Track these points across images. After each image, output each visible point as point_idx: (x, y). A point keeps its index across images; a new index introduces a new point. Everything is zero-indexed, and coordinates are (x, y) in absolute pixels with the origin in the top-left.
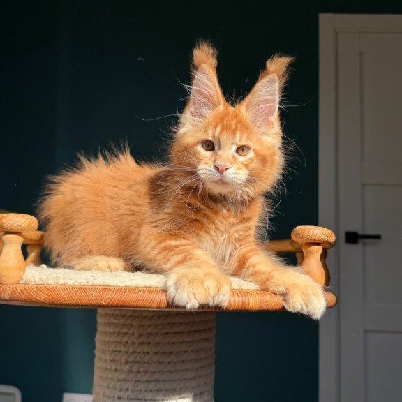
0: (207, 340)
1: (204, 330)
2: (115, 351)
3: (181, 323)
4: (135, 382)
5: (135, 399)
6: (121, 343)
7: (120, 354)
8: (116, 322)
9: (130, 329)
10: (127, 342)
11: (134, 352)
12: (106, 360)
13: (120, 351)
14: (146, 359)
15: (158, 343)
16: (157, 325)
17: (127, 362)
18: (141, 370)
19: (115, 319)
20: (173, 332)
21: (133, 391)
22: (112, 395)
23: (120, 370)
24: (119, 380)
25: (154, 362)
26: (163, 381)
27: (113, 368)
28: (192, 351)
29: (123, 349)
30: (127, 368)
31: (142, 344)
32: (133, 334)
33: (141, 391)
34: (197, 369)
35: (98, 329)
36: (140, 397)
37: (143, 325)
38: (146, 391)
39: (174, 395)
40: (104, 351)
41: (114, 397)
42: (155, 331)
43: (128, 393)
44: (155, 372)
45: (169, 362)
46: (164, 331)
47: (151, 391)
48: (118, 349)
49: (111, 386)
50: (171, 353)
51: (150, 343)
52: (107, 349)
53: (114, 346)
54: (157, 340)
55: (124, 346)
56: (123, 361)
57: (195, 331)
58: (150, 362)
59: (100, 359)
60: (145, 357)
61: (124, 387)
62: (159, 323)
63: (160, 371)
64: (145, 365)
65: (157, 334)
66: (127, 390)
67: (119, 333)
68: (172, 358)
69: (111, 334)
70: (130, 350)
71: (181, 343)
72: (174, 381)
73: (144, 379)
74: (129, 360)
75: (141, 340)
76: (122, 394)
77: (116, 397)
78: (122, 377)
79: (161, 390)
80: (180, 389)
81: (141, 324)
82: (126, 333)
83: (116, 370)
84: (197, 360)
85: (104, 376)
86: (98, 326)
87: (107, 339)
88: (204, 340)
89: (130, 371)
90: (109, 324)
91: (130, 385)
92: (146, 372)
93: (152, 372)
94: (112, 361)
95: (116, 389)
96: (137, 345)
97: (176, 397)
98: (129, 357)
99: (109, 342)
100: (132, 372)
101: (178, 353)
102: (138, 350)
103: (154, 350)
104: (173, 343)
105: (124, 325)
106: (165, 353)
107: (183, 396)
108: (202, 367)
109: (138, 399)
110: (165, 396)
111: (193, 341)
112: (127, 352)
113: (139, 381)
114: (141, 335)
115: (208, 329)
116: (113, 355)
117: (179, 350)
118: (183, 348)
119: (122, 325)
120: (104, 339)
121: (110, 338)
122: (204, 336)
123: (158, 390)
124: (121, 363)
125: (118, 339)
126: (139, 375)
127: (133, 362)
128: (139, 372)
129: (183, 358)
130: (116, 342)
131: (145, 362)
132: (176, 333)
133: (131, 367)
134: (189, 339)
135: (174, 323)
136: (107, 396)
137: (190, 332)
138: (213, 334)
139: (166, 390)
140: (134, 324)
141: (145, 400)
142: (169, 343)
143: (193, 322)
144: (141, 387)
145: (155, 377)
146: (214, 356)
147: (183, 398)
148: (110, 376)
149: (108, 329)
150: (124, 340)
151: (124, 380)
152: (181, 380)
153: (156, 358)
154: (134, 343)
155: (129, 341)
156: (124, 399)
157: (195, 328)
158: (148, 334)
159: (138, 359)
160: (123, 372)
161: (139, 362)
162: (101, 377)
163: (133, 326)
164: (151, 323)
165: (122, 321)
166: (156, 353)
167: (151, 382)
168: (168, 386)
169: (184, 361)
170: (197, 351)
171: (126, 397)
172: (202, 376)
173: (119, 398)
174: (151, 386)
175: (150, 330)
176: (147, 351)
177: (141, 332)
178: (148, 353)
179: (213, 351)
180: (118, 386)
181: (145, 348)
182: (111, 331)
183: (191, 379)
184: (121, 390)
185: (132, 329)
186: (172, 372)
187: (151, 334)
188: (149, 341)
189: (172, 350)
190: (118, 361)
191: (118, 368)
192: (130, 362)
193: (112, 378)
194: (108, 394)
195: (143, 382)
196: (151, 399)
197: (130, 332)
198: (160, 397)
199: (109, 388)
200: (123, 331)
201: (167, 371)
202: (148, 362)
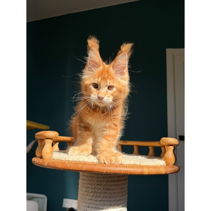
0: (124, 184)
1: (123, 180)
3: (114, 177)
4: (95, 200)
5: (95, 208)
6: (89, 184)
7: (89, 188)
8: (87, 175)
9: (93, 179)
10: (92, 184)
11: (95, 188)
12: (83, 191)
14: (100, 191)
15: (105, 185)
16: (104, 177)
17: (92, 192)
18: (98, 196)
19: (87, 174)
20: (111, 181)
21: (94, 204)
22: (85, 206)
23: (89, 195)
24: (88, 200)
25: (103, 193)
26: (106, 201)
27: (86, 194)
28: (118, 189)
29: (90, 187)
30: (92, 194)
31: (98, 185)
32: (94, 180)
33: (97, 204)
34: (120, 196)
35: (80, 177)
36: (97, 207)
37: (99, 177)
38: (100, 205)
39: (111, 207)
40: (82, 187)
41: (86, 206)
42: (103, 180)
43: (92, 205)
44: (103, 197)
45: (109, 193)
46: (107, 180)
47: (101, 205)
48: (88, 186)
49: (85, 202)
50: (110, 189)
51: (101, 185)
52: (84, 186)
53: (86, 185)
54: (104, 184)
55: (91, 185)
56: (90, 192)
57: (120, 180)
59: (81, 190)
60: (99, 190)
61: (91, 202)
62: (105, 176)
63: (105, 197)
64: (99, 194)
65: (104, 181)
66: (92, 204)
67: (89, 180)
68: (110, 191)
69: (86, 180)
70: (93, 187)
71: (114, 185)
72: (111, 201)
73: (99, 200)
74: (93, 191)
75: (98, 183)
76: (89, 205)
77: (87, 206)
78: (90, 198)
79: (106, 205)
80: (114, 204)
81: (98, 176)
82: (92, 180)
84: (120, 192)
85: (82, 197)
86: (80, 176)
87: (84, 182)
88: (123, 184)
90: (84, 176)
91: (93, 202)
92: (99, 197)
93: (102, 197)
94: (86, 191)
95: (87, 203)
96: (96, 185)
97: (112, 208)
98: (93, 190)
99: (84, 183)
100: (94, 196)
101: (113, 189)
102: (96, 187)
103: (103, 188)
104: (111, 185)
105: (91, 177)
106: (107, 189)
107: (114, 207)
108: (122, 195)
109: (96, 208)
110: (107, 207)
111: (119, 184)
112: (92, 188)
113: (96, 200)
114: (97, 181)
115: (125, 179)
116: (86, 189)
117: (113, 188)
118: (115, 187)
119: (90, 176)
120: (82, 182)
121: (85, 182)
122: (124, 182)
123: (104, 205)
124: (89, 192)
125: (88, 182)
126: (97, 198)
129: (115, 192)
130: (87, 183)
132: (112, 181)
133: (94, 194)
134: (117, 184)
135: (111, 177)
137: (117, 180)
138: (127, 182)
139: (108, 205)
140: (95, 176)
141: (99, 208)
142: (109, 185)
143: (119, 176)
144: (98, 203)
145: (103, 199)
146: (127, 190)
147: (115, 208)
148: (85, 197)
149: (84, 178)
150: (91, 183)
151: (90, 199)
152: (114, 201)
153: (103, 191)
154: (95, 184)
157: (120, 179)
158: (101, 181)
159: (96, 191)
160: (90, 196)
161: (97, 192)
162: (81, 197)
163: (94, 177)
164: (101, 176)
165: (90, 175)
166: (104, 189)
167: (101, 201)
168: (108, 203)
169: (115, 193)
170: (120, 188)
171: (91, 207)
172: (123, 199)
174: (102, 203)
175: (101, 179)
176: (100, 188)
177: (98, 180)
179: (127, 188)
180: (88, 202)
181: (99, 187)
182: (86, 178)
183: (118, 200)
184: (89, 204)
185: (94, 178)
186: (110, 197)
187: (102, 181)
188: (101, 183)
189: (110, 188)
190: (88, 191)
191: (88, 194)
192: (93, 192)
193: (86, 198)
194: (84, 205)
195: (98, 201)
196: (101, 208)
197: (93, 180)
198: (105, 208)
199: (84, 202)
200: (90, 179)
201: (108, 197)
202: (100, 192)
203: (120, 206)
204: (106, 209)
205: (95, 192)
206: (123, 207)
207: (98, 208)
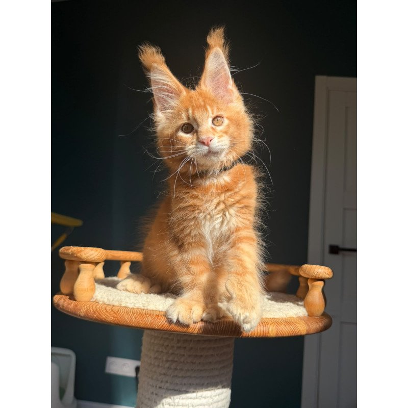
0: (229, 345)
2: (157, 351)
4: (173, 376)
5: (173, 389)
6: (163, 345)
7: (162, 354)
9: (170, 336)
10: (168, 346)
11: (172, 354)
12: (151, 357)
13: (162, 352)
14: (182, 359)
15: (192, 348)
17: (167, 361)
18: (178, 368)
20: (203, 340)
21: (171, 383)
22: (154, 385)
23: (162, 367)
24: (161, 374)
25: (187, 362)
26: (195, 377)
27: (156, 364)
28: (217, 355)
29: (165, 351)
30: (167, 365)
31: (179, 348)
32: (173, 339)
33: (177, 384)
34: (220, 368)
36: (176, 388)
38: (181, 384)
39: (202, 389)
40: (149, 350)
41: (156, 386)
42: (189, 338)
43: (168, 385)
44: (189, 370)
45: (199, 363)
46: (197, 339)
47: (185, 384)
48: (160, 350)
50: (201, 356)
51: (185, 348)
52: (152, 348)
53: (157, 347)
54: (191, 346)
55: (165, 348)
56: (165, 360)
57: (220, 339)
58: (185, 362)
59: (146, 355)
61: (165, 380)
63: (192, 370)
65: (191, 340)
66: (167, 382)
67: (162, 338)
68: (202, 360)
69: (156, 337)
70: (171, 351)
71: (209, 348)
72: (203, 377)
73: (180, 375)
75: (179, 345)
76: (162, 385)
77: (158, 386)
78: (164, 371)
79: (193, 384)
80: (208, 383)
82: (167, 338)
83: (159, 366)
84: (220, 362)
85: (149, 369)
87: (152, 341)
88: (227, 345)
89: (169, 368)
91: (169, 379)
92: (182, 370)
93: (186, 370)
94: (156, 358)
95: (158, 380)
96: (175, 348)
98: (169, 357)
99: (153, 343)
100: (171, 369)
101: (206, 356)
102: (176, 353)
103: (189, 353)
104: (203, 348)
106: (196, 356)
107: (208, 389)
108: (224, 366)
109: (175, 390)
110: (196, 389)
111: (218, 347)
112: (167, 353)
113: (176, 376)
114: (178, 341)
116: (157, 354)
117: (208, 353)
118: (210, 352)
120: (149, 340)
121: (155, 341)
122: (227, 343)
123: (190, 384)
124: (163, 361)
125: (161, 342)
126: (176, 372)
127: (172, 361)
128: (176, 369)
129: (210, 360)
130: (159, 344)
131: (181, 362)
132: (205, 341)
133: (170, 365)
136: (150, 385)
137: (216, 340)
138: (233, 341)
139: (197, 384)
141: (180, 391)
142: (200, 349)
144: (177, 381)
145: (189, 374)
147: (209, 390)
148: (154, 370)
149: (153, 333)
150: (166, 344)
151: (164, 374)
152: (208, 377)
153: (189, 360)
154: (173, 347)
155: (170, 345)
156: (163, 389)
158: (184, 341)
159: (176, 359)
160: (164, 368)
161: (176, 361)
162: (146, 369)
166: (190, 356)
167: (185, 377)
168: (198, 381)
169: (210, 362)
170: (221, 355)
171: (165, 387)
172: (224, 373)
173: (160, 388)
174: (185, 381)
175: (186, 337)
177: (179, 338)
178: (184, 355)
180: (160, 378)
181: (182, 351)
182: (156, 335)
184: (162, 382)
185: (172, 336)
186: (201, 370)
187: (187, 341)
188: (185, 346)
189: (202, 354)
190: (160, 359)
191: (160, 365)
192: (169, 361)
193: (155, 372)
194: (151, 384)
195: (179, 377)
196: (185, 391)
197: (170, 338)
198: (192, 390)
199: (152, 378)
200: (165, 336)
201: (198, 370)
202: (183, 362)
203: (219, 387)
204: (194, 392)
205: (173, 361)
206: (224, 387)
207: (177, 390)
